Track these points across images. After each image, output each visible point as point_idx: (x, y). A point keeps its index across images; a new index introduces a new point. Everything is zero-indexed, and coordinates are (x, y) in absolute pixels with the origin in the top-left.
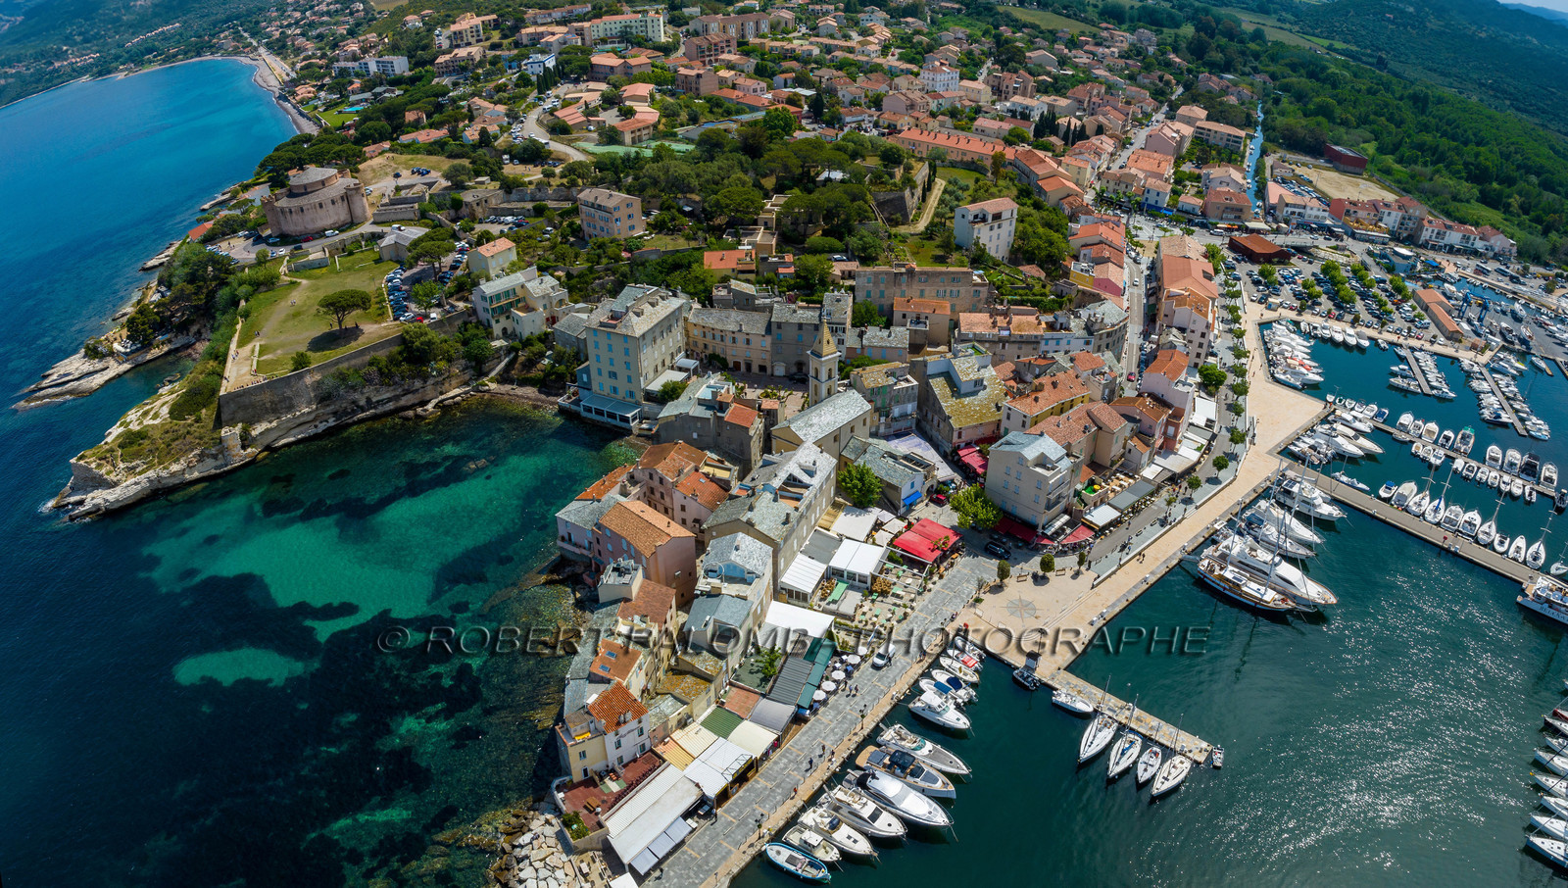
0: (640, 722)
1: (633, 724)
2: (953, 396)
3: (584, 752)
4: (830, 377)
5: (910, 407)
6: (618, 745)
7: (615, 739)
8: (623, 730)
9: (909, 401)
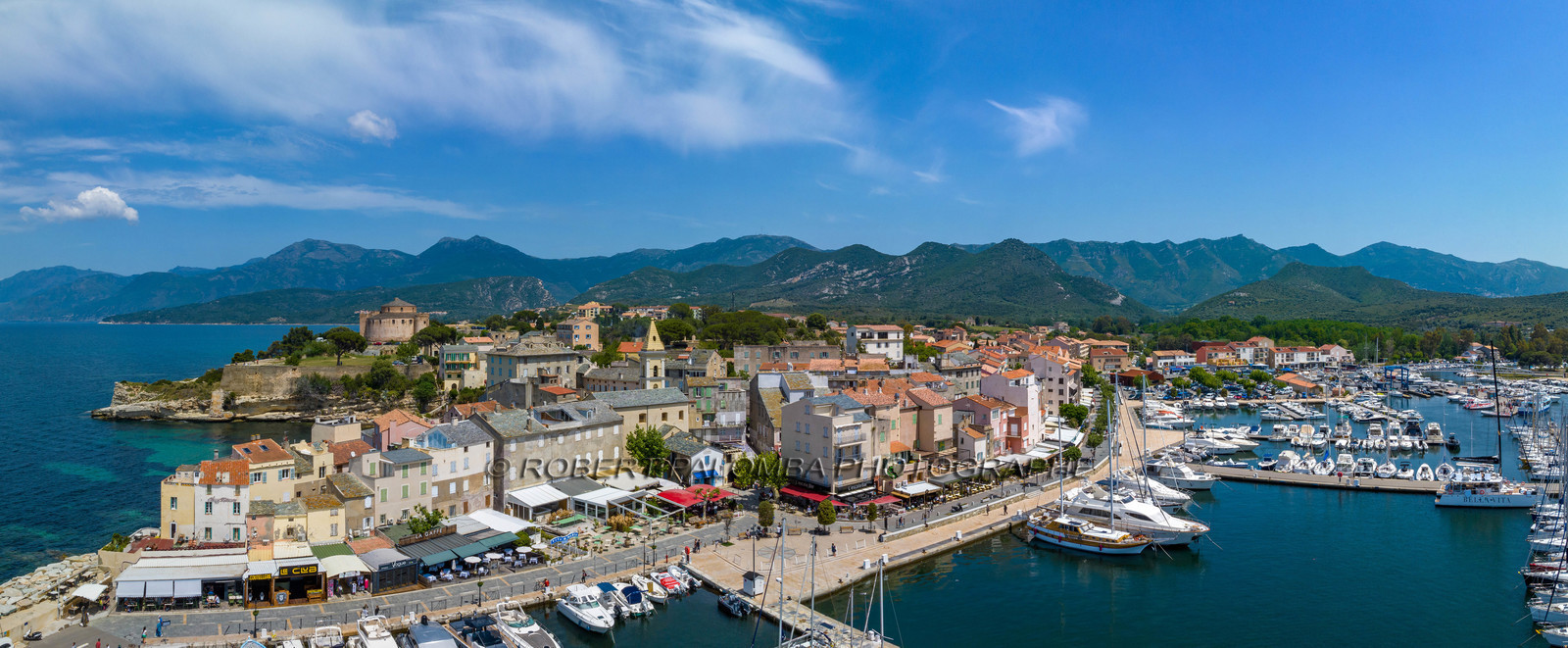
3: (176, 500)
5: (739, 417)
6: (209, 508)
7: (206, 498)
8: (216, 491)
9: (736, 409)
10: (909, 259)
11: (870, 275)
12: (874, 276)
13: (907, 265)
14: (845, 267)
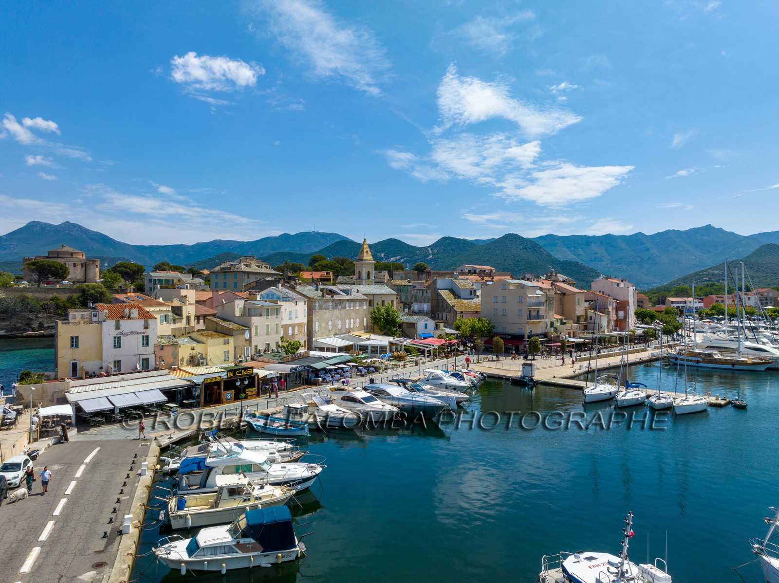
0: (146, 327)
1: (137, 325)
2: (455, 298)
3: (77, 337)
4: (369, 278)
5: (426, 307)
6: (117, 343)
7: (115, 333)
8: (126, 325)
9: (425, 302)
10: (431, 249)
11: (402, 261)
12: (405, 262)
13: (430, 254)
14: (383, 255)
